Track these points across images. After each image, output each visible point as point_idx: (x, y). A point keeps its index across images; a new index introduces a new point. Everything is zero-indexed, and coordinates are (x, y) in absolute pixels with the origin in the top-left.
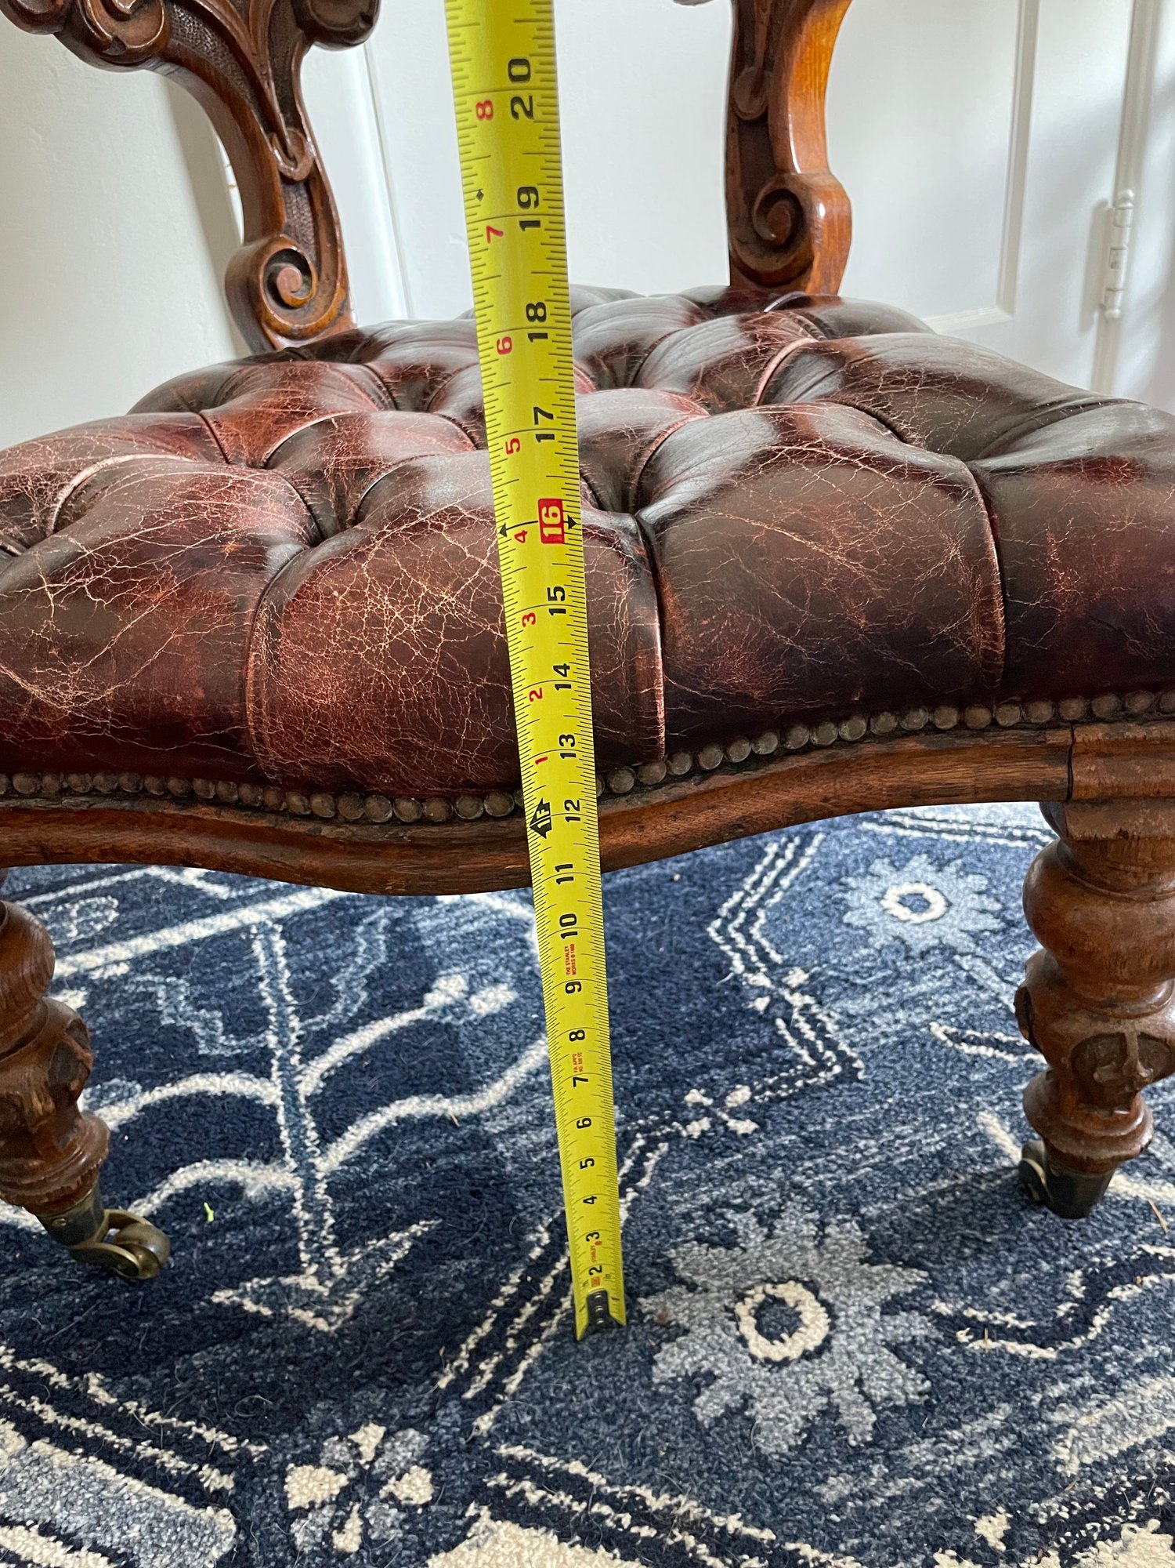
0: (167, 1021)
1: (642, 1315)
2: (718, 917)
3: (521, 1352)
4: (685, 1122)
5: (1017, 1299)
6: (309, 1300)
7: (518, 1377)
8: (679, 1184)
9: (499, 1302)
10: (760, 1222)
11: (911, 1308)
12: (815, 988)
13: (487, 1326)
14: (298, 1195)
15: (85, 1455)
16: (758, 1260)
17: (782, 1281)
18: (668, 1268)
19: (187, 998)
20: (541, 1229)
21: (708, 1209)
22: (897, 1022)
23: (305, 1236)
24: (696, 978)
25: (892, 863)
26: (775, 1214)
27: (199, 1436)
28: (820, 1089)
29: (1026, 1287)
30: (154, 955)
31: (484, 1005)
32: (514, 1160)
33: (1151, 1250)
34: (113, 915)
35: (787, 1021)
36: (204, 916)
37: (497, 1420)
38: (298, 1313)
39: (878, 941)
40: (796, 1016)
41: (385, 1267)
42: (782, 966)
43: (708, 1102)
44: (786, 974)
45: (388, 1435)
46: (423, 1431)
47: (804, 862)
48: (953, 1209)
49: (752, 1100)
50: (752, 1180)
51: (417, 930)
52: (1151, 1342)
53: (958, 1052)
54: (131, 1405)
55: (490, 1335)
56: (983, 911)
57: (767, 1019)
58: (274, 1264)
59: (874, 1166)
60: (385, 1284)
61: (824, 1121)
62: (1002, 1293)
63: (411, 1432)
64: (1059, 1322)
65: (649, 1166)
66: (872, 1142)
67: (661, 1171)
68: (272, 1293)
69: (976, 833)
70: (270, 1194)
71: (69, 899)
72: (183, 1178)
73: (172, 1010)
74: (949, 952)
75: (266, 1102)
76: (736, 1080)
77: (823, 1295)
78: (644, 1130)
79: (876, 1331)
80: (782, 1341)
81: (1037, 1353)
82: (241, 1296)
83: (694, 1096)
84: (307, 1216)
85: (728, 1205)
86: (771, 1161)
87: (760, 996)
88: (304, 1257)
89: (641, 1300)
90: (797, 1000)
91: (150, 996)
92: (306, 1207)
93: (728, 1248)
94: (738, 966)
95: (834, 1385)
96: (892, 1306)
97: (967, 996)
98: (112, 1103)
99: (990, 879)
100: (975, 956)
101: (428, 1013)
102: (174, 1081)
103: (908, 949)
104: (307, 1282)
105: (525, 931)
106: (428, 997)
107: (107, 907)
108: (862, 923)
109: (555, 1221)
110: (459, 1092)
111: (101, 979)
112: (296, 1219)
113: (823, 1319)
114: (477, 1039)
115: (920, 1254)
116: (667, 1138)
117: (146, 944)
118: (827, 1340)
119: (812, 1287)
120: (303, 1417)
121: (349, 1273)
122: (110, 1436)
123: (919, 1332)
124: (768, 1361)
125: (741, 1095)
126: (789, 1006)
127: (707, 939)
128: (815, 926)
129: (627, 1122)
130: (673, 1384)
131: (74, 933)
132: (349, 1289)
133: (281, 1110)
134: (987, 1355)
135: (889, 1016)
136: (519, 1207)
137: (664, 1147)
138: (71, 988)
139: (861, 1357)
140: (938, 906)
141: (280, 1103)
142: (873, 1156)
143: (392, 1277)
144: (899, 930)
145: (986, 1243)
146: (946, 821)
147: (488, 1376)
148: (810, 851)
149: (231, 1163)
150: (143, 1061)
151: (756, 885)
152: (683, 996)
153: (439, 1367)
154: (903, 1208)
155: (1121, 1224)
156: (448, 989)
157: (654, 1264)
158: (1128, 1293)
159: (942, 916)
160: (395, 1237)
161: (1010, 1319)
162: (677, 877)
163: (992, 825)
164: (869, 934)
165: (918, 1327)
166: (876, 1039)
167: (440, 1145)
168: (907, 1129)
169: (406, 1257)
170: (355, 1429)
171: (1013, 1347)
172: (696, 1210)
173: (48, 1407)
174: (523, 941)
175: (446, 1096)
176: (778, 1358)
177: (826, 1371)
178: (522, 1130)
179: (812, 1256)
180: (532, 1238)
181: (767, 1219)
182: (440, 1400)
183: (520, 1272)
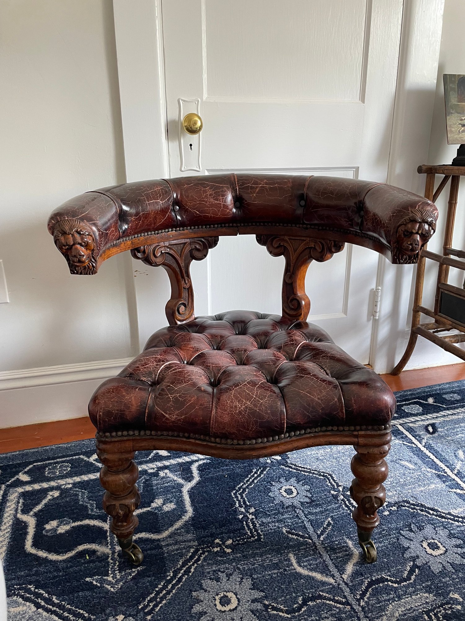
0: (81, 503)
1: (192, 596)
2: (235, 490)
3: (160, 602)
4: (213, 548)
5: (285, 603)
6: (110, 583)
7: (159, 608)
8: (208, 564)
9: (157, 589)
10: (227, 576)
11: (259, 602)
12: (255, 514)
13: (153, 595)
14: (110, 556)
15: (51, 614)
16: (224, 586)
17: (228, 592)
18: (201, 585)
19: (87, 497)
20: (171, 572)
21: (214, 571)
22: (275, 526)
23: (111, 567)
24: (225, 507)
25: (286, 479)
26: (231, 575)
27: (79, 612)
28: (250, 542)
29: (288, 599)
30: (79, 482)
31: (167, 508)
32: (167, 553)
33: (321, 593)
34: (69, 469)
35: (246, 522)
36: (94, 473)
37: (152, 617)
38: (107, 586)
39: (276, 502)
40: (249, 521)
41: (130, 577)
42: (249, 506)
43: (220, 543)
44: (250, 509)
45: (125, 618)
46: (134, 618)
47: (262, 476)
48: (276, 578)
49: (232, 543)
50: (227, 566)
51: (152, 484)
52: (314, 616)
53: (288, 536)
54: (63, 603)
55: (154, 597)
56: (307, 497)
57: (241, 521)
58: (102, 573)
59: (259, 565)
60: (129, 581)
61: (249, 551)
62: (282, 600)
63: (131, 618)
64: (293, 609)
65: (202, 558)
66: (260, 558)
67: (205, 560)
68: (101, 580)
69: (311, 473)
70: (104, 555)
71: (57, 463)
72: (81, 548)
73: (82, 500)
74: (293, 507)
75: (105, 529)
76: (229, 538)
77: (238, 596)
78: (202, 548)
79: (249, 606)
80: (225, 606)
81: (286, 615)
82: (93, 580)
83: (217, 541)
84: (111, 561)
85: (219, 571)
86: (233, 560)
87: (241, 514)
88: (110, 572)
89: (193, 593)
90: (250, 517)
91: (77, 495)
92: (112, 559)
93: (217, 582)
94: (237, 505)
95: (235, 618)
96: (253, 601)
97: (295, 521)
98: (64, 525)
99: (311, 487)
100: (300, 509)
101: (151, 509)
102: (81, 520)
103: (284, 505)
104: (110, 579)
105: (182, 487)
106: (152, 504)
107: (68, 466)
108: (274, 496)
109: (175, 570)
110: (156, 532)
111: (64, 488)
112: (109, 562)
113: (237, 602)
114: (163, 518)
115: (264, 589)
116: (207, 551)
117: (77, 479)
118: (236, 607)
119: (236, 594)
120: (105, 611)
121: (121, 578)
122: (57, 610)
123: (259, 608)
124: (220, 611)
125: (230, 542)
126: (248, 518)
127: (231, 496)
128: (261, 495)
129: (198, 546)
130: (196, 614)
131: (58, 473)
132: (120, 582)
133: (109, 532)
134: (274, 614)
135: (274, 524)
136: (166, 565)
137: (206, 554)
138: (56, 490)
139: (243, 612)
140: (295, 494)
141: (108, 529)
142: (259, 562)
143: (132, 579)
144: (282, 499)
145: (282, 588)
146: (304, 468)
147: (151, 607)
148: (265, 472)
149: (94, 544)
150: (74, 513)
151: (247, 481)
152: (220, 512)
153: (140, 603)
154: (263, 577)
155: (316, 586)
156: (158, 502)
157: (197, 584)
158: (312, 604)
159: (295, 497)
160: (134, 570)
161: (282, 607)
162: (226, 476)
163: (316, 471)
164: (274, 500)
165: (259, 606)
166: (268, 530)
167: (149, 547)
168: (270, 556)
169: (136, 575)
170: (117, 615)
171: (281, 614)
172: (211, 571)
173: (42, 601)
174: (181, 490)
175: (153, 533)
176: (223, 610)
177: (234, 615)
178: (171, 545)
179: (238, 586)
180: (168, 574)
181: (229, 576)
182: (138, 611)
183: (164, 582)
